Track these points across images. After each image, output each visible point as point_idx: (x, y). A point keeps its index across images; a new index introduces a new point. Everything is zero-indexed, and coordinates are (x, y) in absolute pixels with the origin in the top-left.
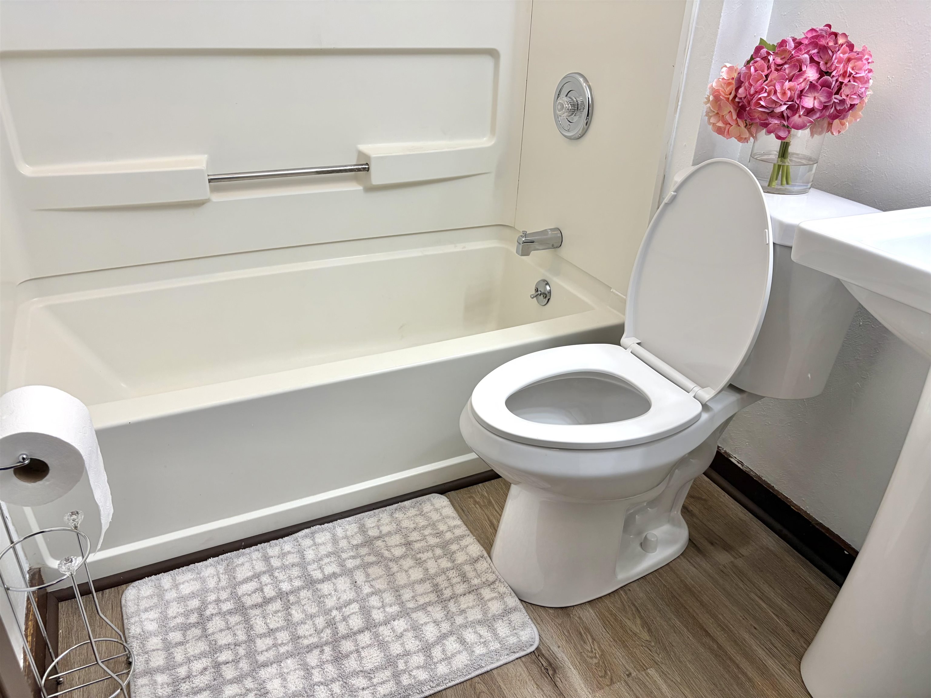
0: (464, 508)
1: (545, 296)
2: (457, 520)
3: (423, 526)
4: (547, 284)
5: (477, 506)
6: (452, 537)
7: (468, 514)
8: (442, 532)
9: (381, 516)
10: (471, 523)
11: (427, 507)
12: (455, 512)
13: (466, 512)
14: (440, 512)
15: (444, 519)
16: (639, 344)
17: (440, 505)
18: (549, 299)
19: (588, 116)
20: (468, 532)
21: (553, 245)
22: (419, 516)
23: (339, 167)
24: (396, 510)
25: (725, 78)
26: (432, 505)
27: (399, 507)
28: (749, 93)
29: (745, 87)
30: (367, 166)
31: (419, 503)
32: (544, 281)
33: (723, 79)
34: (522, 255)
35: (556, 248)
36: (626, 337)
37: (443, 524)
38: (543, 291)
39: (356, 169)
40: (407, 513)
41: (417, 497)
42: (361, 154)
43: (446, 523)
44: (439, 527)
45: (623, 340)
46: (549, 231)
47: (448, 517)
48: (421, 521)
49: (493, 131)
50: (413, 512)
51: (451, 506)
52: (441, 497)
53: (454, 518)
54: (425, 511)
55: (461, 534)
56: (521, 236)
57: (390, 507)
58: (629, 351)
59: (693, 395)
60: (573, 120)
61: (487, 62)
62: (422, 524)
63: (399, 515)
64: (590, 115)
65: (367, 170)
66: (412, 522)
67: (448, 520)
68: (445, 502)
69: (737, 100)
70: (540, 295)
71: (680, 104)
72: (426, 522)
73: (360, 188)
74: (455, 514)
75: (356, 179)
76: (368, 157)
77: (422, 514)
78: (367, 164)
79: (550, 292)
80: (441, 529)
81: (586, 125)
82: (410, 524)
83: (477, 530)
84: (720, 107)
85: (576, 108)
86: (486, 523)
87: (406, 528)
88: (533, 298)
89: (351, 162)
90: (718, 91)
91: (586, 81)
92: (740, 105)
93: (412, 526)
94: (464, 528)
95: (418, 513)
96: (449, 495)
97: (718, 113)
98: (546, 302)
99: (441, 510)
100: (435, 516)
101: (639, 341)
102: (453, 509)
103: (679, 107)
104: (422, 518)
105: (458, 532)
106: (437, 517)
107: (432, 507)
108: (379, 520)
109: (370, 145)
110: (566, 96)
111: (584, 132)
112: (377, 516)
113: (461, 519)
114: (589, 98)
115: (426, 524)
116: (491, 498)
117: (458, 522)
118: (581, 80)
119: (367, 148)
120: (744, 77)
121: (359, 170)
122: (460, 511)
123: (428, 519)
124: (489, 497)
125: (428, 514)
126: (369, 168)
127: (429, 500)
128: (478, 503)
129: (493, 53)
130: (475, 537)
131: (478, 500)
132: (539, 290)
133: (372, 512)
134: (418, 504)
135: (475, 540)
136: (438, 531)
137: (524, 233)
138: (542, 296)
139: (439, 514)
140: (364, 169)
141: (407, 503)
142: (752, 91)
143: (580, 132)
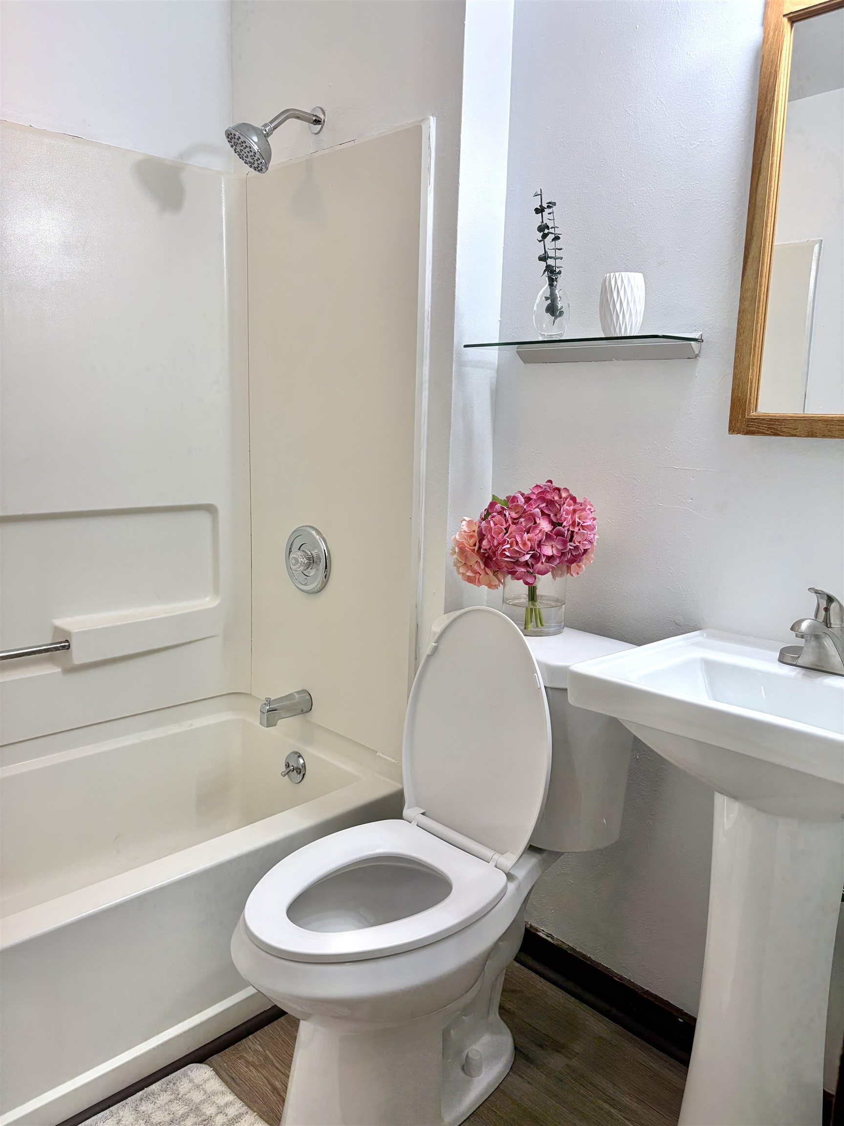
0: (234, 1075)
1: (299, 771)
2: (228, 1094)
3: (182, 1116)
4: (300, 756)
5: (251, 1068)
6: (225, 1120)
7: (241, 1082)
8: (211, 1117)
9: (121, 1113)
10: (246, 1094)
11: (184, 1086)
12: (223, 1084)
13: (238, 1080)
14: (203, 1089)
15: (209, 1097)
16: (423, 814)
17: (202, 1079)
18: (304, 775)
19: (326, 568)
20: (245, 1109)
21: (302, 710)
22: (175, 1101)
23: (31, 648)
24: (141, 1099)
25: (467, 531)
26: (191, 1081)
27: (145, 1095)
30: (67, 644)
31: (173, 1082)
32: (296, 753)
33: (465, 532)
34: (268, 726)
35: (306, 712)
36: (408, 808)
37: (210, 1105)
38: (295, 766)
39: (54, 648)
40: (158, 1102)
41: (168, 1075)
42: (57, 630)
43: (214, 1102)
44: (204, 1111)
45: (406, 812)
46: (296, 694)
47: (215, 1093)
48: (178, 1108)
49: (216, 590)
50: (164, 1098)
51: (217, 1076)
52: (201, 1067)
53: (223, 1093)
54: (181, 1093)
55: (236, 1113)
56: (265, 704)
57: (132, 1097)
58: (414, 823)
59: (494, 864)
60: (309, 574)
61: (204, 519)
62: (181, 1112)
63: (145, 1107)
64: (328, 568)
65: (67, 648)
66: (167, 1113)
67: (216, 1098)
68: (207, 1073)
69: (482, 551)
70: (293, 771)
71: (422, 553)
72: (185, 1107)
73: (59, 670)
74: (224, 1088)
75: (52, 660)
76: (69, 633)
77: (178, 1098)
78: (67, 641)
79: (304, 766)
80: (208, 1113)
81: (325, 578)
82: (164, 1117)
83: (256, 1102)
84: (466, 558)
85: (312, 561)
86: (267, 1089)
87: (160, 1123)
88: (284, 776)
89: (45, 640)
90: (462, 543)
91: (319, 533)
92: (486, 555)
93: (168, 1118)
94: (239, 1104)
95: (173, 1097)
96: (211, 1062)
97: (465, 564)
98: (300, 779)
99: (204, 1086)
100: (197, 1096)
101: (423, 811)
102: (220, 1080)
103: (422, 557)
104: (179, 1103)
105: (232, 1111)
106: (200, 1096)
107: (191, 1085)
108: (120, 1120)
109: (68, 619)
110: (299, 550)
111: (323, 585)
112: (115, 1116)
113: (233, 1092)
114: (324, 550)
115: (186, 1110)
116: (267, 1052)
117: (230, 1097)
118: (314, 532)
119: (63, 622)
121: (57, 649)
122: (229, 1079)
123: (187, 1102)
124: (264, 1050)
125: (187, 1096)
126: (69, 646)
127: (185, 1075)
128: (253, 1064)
129: (210, 509)
130: (256, 1113)
131: (251, 1059)
132: (290, 765)
133: (107, 1111)
134: (171, 1084)
135: (257, 1117)
136: (203, 1117)
137: (268, 701)
138: (295, 771)
139: (202, 1092)
140: (64, 647)
141: (155, 1087)
143: (319, 586)
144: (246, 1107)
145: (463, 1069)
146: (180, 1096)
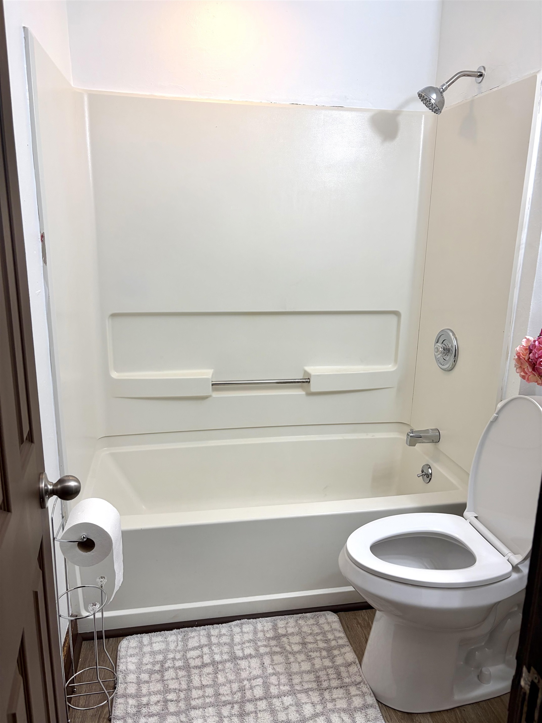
0: (349, 626)
1: (428, 476)
2: (342, 633)
3: (317, 633)
4: (430, 468)
5: (359, 626)
6: (336, 644)
7: (351, 630)
8: (330, 640)
9: (289, 620)
10: (352, 637)
11: (322, 620)
12: (341, 627)
13: (350, 629)
14: (331, 625)
15: (332, 630)
16: (476, 517)
17: (332, 620)
18: (430, 479)
19: (455, 356)
20: (348, 643)
21: (433, 441)
22: (316, 625)
23: (291, 380)
24: (300, 618)
25: (525, 346)
26: (326, 619)
27: (302, 617)
28: (535, 357)
29: (533, 353)
30: (308, 380)
31: (317, 616)
32: (428, 465)
33: (523, 346)
34: (410, 446)
35: (436, 442)
37: (331, 634)
38: (426, 473)
39: (302, 381)
40: (307, 622)
41: (316, 612)
42: (306, 372)
43: (334, 634)
44: (328, 636)
45: (466, 513)
46: (431, 430)
47: (336, 630)
48: (316, 629)
49: (396, 361)
50: (311, 622)
51: (340, 622)
52: (333, 614)
53: (339, 631)
54: (320, 623)
55: (343, 643)
56: (410, 432)
57: (297, 615)
58: (468, 521)
59: (507, 559)
60: (446, 358)
61: (394, 319)
62: (316, 631)
63: (301, 622)
64: (456, 356)
65: (308, 382)
66: (309, 629)
67: (336, 632)
68: (336, 618)
69: (530, 360)
70: (425, 475)
71: (509, 355)
72: (319, 630)
73: (304, 393)
74: (341, 629)
75: (302, 387)
76: (309, 374)
77: (317, 624)
78: (309, 379)
79: (431, 474)
80: (329, 637)
81: (454, 362)
82: (308, 630)
83: (355, 643)
84: (521, 363)
85: (447, 351)
86: (363, 640)
87: (305, 632)
88: (419, 477)
89: (299, 376)
90: (519, 353)
91: (454, 334)
92: (532, 363)
93: (309, 632)
94: (346, 640)
95: (315, 623)
96: (340, 615)
97: (521, 367)
98: (428, 481)
99: (331, 624)
100: (327, 628)
101: (476, 515)
102: (341, 625)
104: (317, 627)
105: (341, 642)
106: (328, 628)
107: (326, 621)
108: (288, 623)
109: (312, 367)
110: (442, 343)
111: (453, 367)
112: (286, 620)
113: (345, 633)
114: (455, 345)
115: (319, 632)
116: (370, 622)
117: (342, 635)
118: (451, 334)
119: (309, 369)
120: (532, 347)
121: (303, 382)
122: (346, 627)
123: (321, 628)
124: (369, 620)
125: (322, 625)
126: (310, 381)
127: (324, 615)
128: (360, 624)
129: (396, 313)
130: (352, 648)
131: (360, 621)
132: (424, 471)
133: (283, 617)
134: (316, 617)
135: (352, 650)
136: (326, 638)
138: (426, 475)
139: (330, 626)
140: (307, 382)
141: (308, 615)
142: (537, 356)
143: (450, 366)
144: (349, 643)
145: (478, 676)
146: (318, 624)
